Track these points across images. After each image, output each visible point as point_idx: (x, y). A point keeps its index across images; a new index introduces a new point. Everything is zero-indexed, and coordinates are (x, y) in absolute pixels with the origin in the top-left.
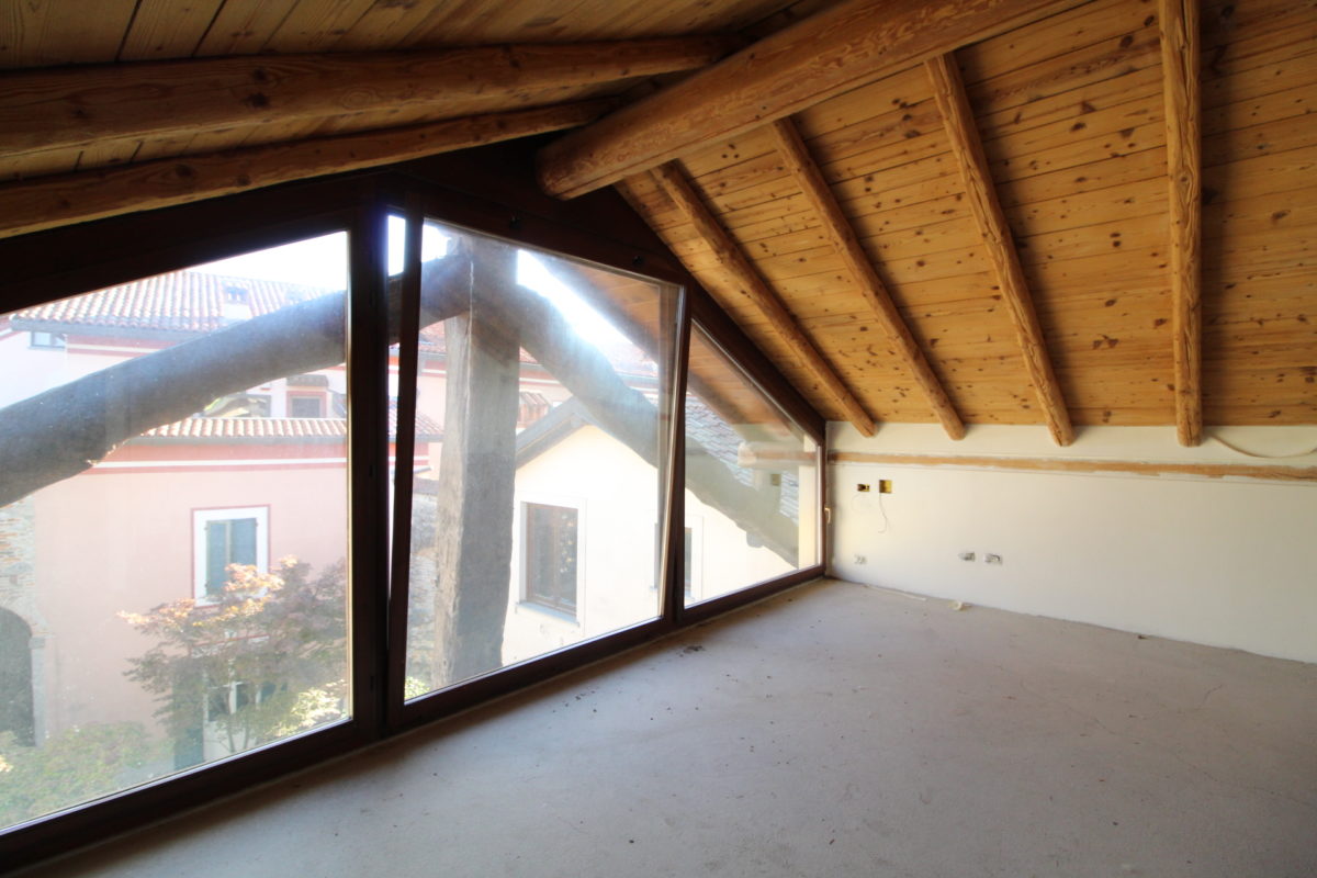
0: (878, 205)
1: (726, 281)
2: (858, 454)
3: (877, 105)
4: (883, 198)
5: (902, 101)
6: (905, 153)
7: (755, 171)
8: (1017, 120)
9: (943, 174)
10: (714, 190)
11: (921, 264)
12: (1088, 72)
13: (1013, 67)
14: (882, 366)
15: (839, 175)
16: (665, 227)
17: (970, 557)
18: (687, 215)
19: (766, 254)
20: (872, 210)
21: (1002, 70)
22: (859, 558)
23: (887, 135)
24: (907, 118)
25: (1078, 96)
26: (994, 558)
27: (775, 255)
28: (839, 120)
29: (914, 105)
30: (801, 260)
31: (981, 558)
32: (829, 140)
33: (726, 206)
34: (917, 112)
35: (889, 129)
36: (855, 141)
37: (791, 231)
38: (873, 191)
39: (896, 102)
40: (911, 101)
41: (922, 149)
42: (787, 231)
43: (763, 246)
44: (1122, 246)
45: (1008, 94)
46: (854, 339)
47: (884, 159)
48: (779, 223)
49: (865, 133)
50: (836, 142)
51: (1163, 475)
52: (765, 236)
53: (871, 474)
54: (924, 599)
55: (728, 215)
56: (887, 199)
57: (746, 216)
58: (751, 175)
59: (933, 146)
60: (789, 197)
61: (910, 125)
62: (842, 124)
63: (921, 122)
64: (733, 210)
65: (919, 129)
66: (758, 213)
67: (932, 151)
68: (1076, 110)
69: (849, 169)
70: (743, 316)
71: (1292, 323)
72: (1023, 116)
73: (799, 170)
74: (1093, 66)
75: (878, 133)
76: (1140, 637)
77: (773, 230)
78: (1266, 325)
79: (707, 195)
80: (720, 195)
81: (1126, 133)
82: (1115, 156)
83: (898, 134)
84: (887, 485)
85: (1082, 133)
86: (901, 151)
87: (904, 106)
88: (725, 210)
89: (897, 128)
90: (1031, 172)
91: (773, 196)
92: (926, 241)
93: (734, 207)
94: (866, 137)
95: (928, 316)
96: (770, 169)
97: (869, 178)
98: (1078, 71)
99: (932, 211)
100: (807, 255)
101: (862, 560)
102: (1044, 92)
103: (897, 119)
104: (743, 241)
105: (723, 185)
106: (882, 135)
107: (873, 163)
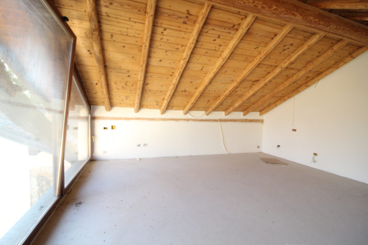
0: (161, 39)
1: (83, 44)
2: (103, 117)
3: (183, 8)
4: (164, 37)
5: (189, 12)
6: (179, 27)
7: (129, 6)
8: (207, 32)
9: (183, 38)
10: (106, 4)
11: (160, 61)
12: (225, 29)
13: (215, 19)
14: (126, 89)
15: (157, 23)
16: (65, 7)
17: (139, 146)
18: (89, 8)
19: (111, 39)
20: (159, 39)
21: (213, 18)
22: (104, 152)
23: (179, 19)
24: (187, 17)
25: (219, 33)
26: (145, 145)
27: (114, 41)
28: (170, 6)
29: (191, 15)
30: (124, 47)
31: (142, 145)
32: (163, 10)
33: (106, 13)
34: (190, 17)
35: (181, 18)
36: (169, 16)
37: (127, 35)
38: (164, 34)
39: (188, 11)
40: (191, 13)
41: (184, 28)
42: (126, 34)
43: (112, 36)
44: (202, 70)
45: (210, 25)
46: (123, 79)
47: (173, 26)
48: (125, 30)
49: (174, 15)
50: (164, 13)
51: (180, 121)
52: (115, 32)
53: (108, 124)
54: (128, 160)
55: (104, 17)
56: (165, 38)
57: (112, 21)
58: (126, 7)
59: (187, 29)
60: (135, 22)
61: (186, 20)
62: (169, 8)
63: (189, 21)
64: (108, 16)
65: (187, 22)
66: (119, 22)
67: (185, 30)
68: (217, 36)
69: (162, 23)
70: (82, 60)
71: (213, 92)
72: (209, 32)
73: (152, 15)
74: (226, 28)
75: (177, 17)
76: (176, 157)
77: (120, 31)
78: (210, 91)
79: (100, 4)
80: (107, 7)
81: (220, 46)
82: (215, 50)
83: (182, 20)
84: (114, 127)
85: (215, 42)
86: (178, 25)
87: (188, 13)
88: (104, 14)
89: (183, 19)
90: (200, 47)
91: (130, 19)
92: (167, 55)
93: (109, 15)
94: (173, 16)
95: (151, 76)
96: (136, 8)
97: (165, 30)
98: (224, 28)
99: (174, 47)
100: (127, 46)
101: (105, 152)
102: (216, 29)
103: (185, 16)
104: (103, 30)
105: (111, 4)
106: (177, 18)
107: (170, 25)
